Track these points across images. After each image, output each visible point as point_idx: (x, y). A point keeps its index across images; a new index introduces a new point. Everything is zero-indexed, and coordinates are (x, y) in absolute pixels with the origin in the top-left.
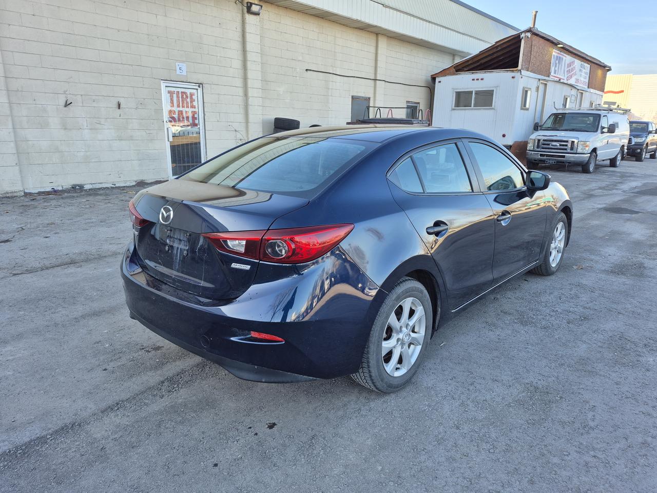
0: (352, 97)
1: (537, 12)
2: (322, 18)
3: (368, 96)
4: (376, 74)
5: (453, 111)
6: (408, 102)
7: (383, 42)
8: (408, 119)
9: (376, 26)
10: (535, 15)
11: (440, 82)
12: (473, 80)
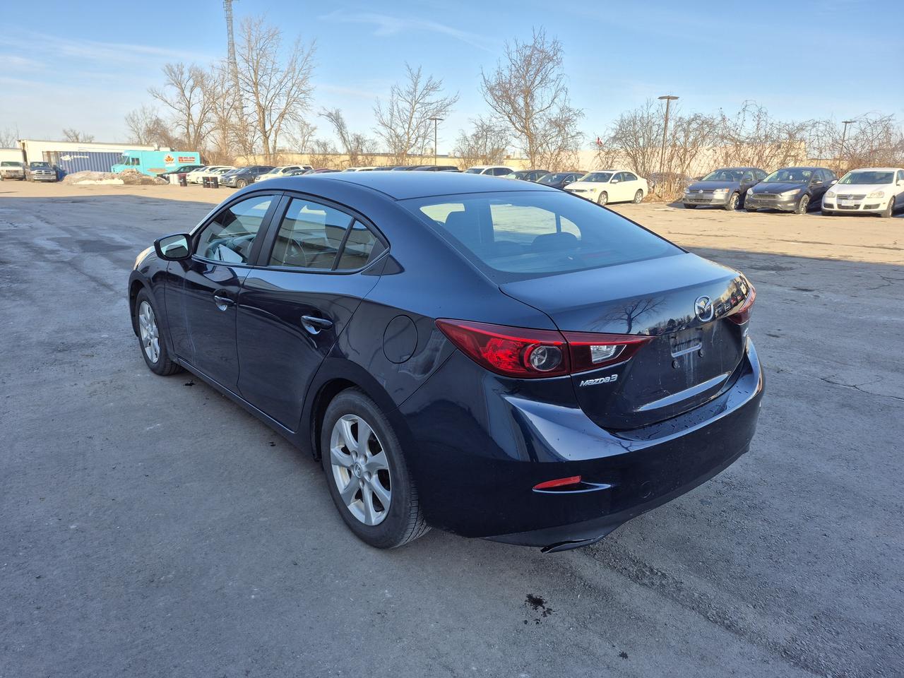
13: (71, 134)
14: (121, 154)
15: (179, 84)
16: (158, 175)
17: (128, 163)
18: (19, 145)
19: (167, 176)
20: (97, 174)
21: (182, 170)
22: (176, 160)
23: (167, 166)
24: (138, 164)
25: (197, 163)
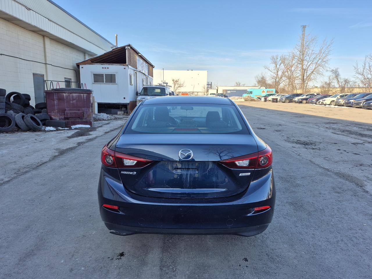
0: (33, 74)
1: (117, 35)
2: (8, 21)
3: (42, 73)
4: (45, 60)
5: (93, 85)
6: (65, 78)
7: (48, 41)
8: (67, 88)
9: (46, 32)
10: (117, 37)
11: (82, 68)
12: (103, 68)
13: (238, 83)
14: (247, 90)
15: (276, 63)
16: (257, 98)
17: (248, 94)
18: (217, 88)
19: (261, 98)
20: (237, 97)
21: (267, 96)
22: (266, 92)
23: (262, 94)
24: (252, 94)
25: (274, 93)
